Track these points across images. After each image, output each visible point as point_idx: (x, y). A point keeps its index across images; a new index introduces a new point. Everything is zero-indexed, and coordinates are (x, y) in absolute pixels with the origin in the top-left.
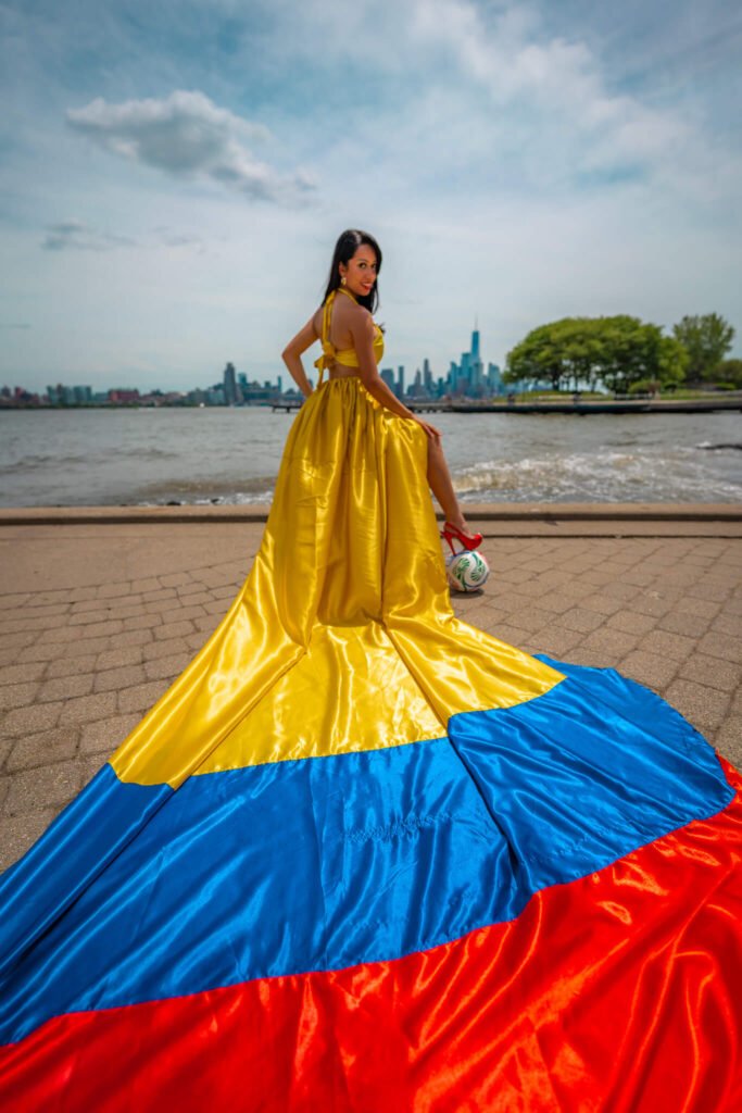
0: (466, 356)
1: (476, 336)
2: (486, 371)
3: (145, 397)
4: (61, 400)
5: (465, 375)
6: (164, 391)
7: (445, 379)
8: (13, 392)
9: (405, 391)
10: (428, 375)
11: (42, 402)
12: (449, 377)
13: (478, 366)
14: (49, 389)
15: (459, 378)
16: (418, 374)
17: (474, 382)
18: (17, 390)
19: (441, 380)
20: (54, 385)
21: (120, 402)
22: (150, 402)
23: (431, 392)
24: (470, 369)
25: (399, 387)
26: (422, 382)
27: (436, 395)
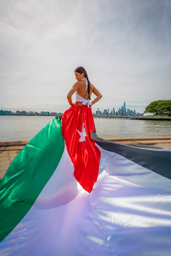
0: (122, 107)
1: (125, 103)
2: (127, 110)
3: (58, 114)
4: (43, 114)
5: (122, 111)
6: (61, 113)
7: (118, 112)
8: (34, 113)
9: (109, 114)
10: (114, 111)
11: (40, 115)
12: (118, 111)
13: (125, 109)
14: (41, 112)
15: (121, 112)
16: (112, 110)
17: (124, 112)
18: (36, 112)
19: (117, 112)
20: (42, 111)
21: (53, 115)
22: (59, 115)
23: (115, 114)
24: (123, 110)
25: (108, 113)
26: (113, 112)
27: (115, 115)
